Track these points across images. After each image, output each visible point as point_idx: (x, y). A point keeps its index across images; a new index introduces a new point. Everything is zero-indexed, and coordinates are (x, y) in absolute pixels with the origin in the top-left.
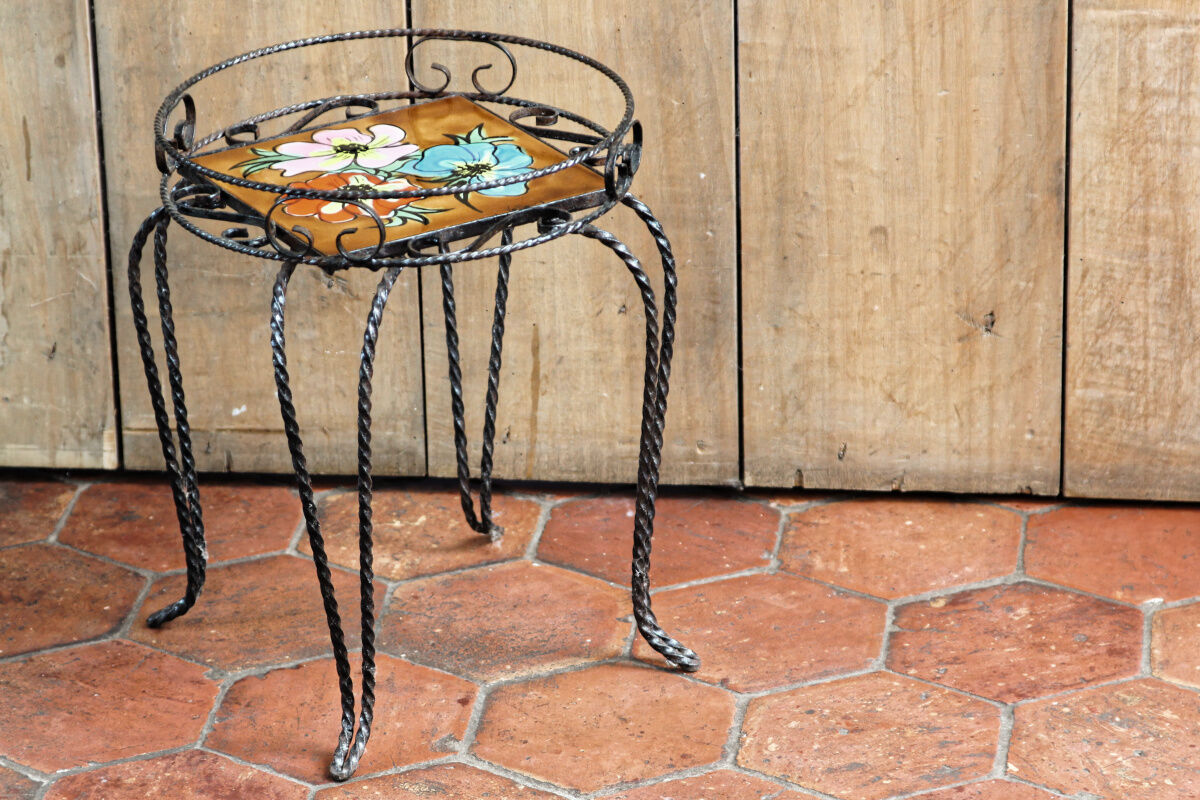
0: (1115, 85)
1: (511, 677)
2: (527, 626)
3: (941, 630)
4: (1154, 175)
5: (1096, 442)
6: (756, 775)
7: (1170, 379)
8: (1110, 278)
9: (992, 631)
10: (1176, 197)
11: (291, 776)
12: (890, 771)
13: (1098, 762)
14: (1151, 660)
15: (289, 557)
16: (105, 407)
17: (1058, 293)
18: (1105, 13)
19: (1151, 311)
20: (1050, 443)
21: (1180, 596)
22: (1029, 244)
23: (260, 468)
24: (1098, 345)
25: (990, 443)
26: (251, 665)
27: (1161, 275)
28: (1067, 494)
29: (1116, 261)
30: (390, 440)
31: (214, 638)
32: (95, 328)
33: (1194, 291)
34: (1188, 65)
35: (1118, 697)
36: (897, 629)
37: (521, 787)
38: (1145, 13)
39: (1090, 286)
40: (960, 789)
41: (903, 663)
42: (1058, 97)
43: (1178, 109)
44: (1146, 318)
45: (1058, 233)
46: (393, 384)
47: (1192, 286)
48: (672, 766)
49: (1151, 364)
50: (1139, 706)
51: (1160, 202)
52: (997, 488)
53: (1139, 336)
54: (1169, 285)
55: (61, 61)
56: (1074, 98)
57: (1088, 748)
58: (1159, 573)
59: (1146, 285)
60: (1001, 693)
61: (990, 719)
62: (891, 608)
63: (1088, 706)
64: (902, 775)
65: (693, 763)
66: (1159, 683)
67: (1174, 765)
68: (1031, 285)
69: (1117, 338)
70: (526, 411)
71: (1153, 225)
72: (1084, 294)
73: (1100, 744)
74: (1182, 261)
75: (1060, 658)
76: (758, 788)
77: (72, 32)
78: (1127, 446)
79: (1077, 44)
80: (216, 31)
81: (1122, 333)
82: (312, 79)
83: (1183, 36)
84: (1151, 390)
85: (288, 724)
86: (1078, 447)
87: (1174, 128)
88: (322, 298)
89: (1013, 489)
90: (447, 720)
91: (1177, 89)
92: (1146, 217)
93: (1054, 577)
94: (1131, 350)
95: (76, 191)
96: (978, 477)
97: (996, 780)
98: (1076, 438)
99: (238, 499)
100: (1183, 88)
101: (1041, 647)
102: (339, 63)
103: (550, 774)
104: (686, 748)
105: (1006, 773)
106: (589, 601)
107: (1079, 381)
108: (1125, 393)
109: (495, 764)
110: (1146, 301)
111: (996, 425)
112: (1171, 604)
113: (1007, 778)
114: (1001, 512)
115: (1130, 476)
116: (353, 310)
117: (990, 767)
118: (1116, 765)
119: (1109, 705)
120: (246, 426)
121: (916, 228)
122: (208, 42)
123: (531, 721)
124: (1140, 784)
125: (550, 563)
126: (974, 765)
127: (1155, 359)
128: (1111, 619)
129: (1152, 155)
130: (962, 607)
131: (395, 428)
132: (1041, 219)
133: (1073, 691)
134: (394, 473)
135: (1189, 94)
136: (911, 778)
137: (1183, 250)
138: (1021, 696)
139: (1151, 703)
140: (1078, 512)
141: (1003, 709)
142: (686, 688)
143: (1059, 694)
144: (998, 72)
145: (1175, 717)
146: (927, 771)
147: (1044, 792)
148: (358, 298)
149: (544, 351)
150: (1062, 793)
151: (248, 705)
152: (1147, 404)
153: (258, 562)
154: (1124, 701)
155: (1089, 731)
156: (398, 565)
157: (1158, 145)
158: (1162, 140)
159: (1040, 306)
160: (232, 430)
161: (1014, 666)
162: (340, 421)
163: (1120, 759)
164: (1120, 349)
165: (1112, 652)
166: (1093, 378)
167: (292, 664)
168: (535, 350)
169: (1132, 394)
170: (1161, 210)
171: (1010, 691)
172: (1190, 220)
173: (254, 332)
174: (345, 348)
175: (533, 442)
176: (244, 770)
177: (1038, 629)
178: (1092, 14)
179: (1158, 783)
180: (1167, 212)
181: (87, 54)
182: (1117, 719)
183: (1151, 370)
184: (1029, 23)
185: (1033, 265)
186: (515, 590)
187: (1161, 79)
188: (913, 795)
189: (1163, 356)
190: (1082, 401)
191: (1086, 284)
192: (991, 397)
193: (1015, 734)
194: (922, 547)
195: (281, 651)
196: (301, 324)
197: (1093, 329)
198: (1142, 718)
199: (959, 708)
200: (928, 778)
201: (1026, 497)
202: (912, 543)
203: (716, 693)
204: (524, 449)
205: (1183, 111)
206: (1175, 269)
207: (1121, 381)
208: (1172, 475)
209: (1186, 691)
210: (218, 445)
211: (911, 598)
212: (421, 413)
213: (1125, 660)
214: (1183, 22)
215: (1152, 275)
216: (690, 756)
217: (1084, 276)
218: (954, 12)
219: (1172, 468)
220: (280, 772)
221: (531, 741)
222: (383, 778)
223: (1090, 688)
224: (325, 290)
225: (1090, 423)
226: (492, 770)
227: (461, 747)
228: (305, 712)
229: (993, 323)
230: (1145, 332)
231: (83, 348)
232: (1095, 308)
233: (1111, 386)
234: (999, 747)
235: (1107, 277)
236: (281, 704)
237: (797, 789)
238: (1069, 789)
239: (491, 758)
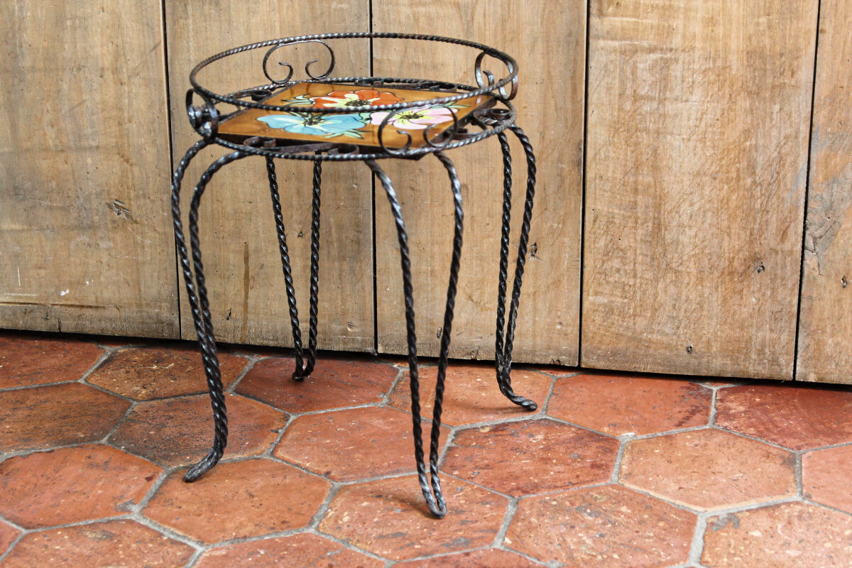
0: (616, 91)
2: (210, 432)
3: (482, 447)
4: (641, 154)
5: (602, 332)
6: (328, 537)
7: (651, 291)
8: (612, 222)
9: (516, 449)
10: (655, 169)
11: (14, 522)
12: (422, 539)
13: (568, 540)
14: (620, 472)
15: (79, 383)
17: (578, 231)
18: (610, 42)
19: (639, 246)
20: (572, 331)
21: (647, 432)
22: (559, 198)
23: (78, 331)
24: (604, 268)
25: (534, 331)
26: (22, 449)
27: (646, 221)
28: (583, 366)
29: (616, 211)
30: (158, 315)
31: (6, 431)
33: (666, 233)
34: (665, 79)
35: (592, 496)
36: (453, 445)
37: (165, 538)
38: (636, 43)
39: (599, 228)
40: (467, 554)
41: (451, 467)
42: (579, 99)
43: (658, 109)
44: (635, 250)
45: (578, 191)
46: (159, 279)
47: (666, 229)
48: (273, 528)
49: (638, 281)
50: (605, 502)
51: (645, 172)
52: (538, 360)
53: (630, 262)
54: (650, 229)
56: (589, 100)
57: (563, 530)
58: (635, 417)
59: (635, 228)
60: (512, 489)
61: (501, 504)
62: (453, 432)
63: (570, 501)
64: (429, 542)
65: (288, 527)
66: (622, 488)
67: (622, 544)
68: (561, 226)
69: (616, 263)
70: (241, 299)
71: (640, 187)
72: (595, 233)
73: (573, 527)
74: (659, 213)
75: (556, 468)
76: (326, 546)
78: (622, 335)
79: (592, 64)
80: (45, 44)
81: (620, 260)
82: (105, 77)
83: (662, 58)
84: (638, 298)
85: (28, 487)
86: (591, 335)
87: (655, 122)
88: (114, 222)
89: (548, 361)
90: (134, 489)
91: (657, 96)
92: (636, 182)
93: (566, 417)
94: (625, 271)
96: (526, 353)
97: (494, 549)
98: (589, 328)
99: (63, 349)
100: (661, 95)
101: (546, 461)
102: (121, 67)
103: (187, 530)
104: (287, 517)
105: (502, 544)
106: (257, 418)
107: (591, 291)
108: (621, 300)
109: (154, 521)
110: (635, 239)
111: (537, 319)
112: (639, 437)
113: (502, 548)
114: (540, 375)
115: (624, 355)
116: (133, 230)
117: (492, 539)
118: (582, 543)
119: (584, 500)
120: (69, 303)
121: (486, 186)
122: (41, 51)
123: (189, 494)
124: (595, 556)
125: (241, 394)
126: (482, 538)
127: (641, 278)
128: (598, 444)
129: (640, 140)
130: (500, 433)
131: (160, 307)
132: (567, 181)
133: (561, 490)
134: (160, 336)
135: (665, 99)
136: (435, 545)
137: (660, 205)
138: (526, 492)
139: (613, 501)
140: (590, 378)
141: (511, 500)
142: (301, 477)
143: (552, 492)
144: (540, 81)
145: (629, 511)
146: (447, 540)
147: (526, 559)
148: (136, 222)
149: (251, 260)
150: (538, 560)
151: (7, 475)
152: (635, 308)
153: (57, 386)
154: (596, 499)
155: (567, 518)
156: (144, 392)
157: (644, 134)
158: (647, 130)
159: (566, 240)
160: (61, 305)
161: (525, 472)
162: (126, 301)
163: (585, 538)
164: (618, 270)
165: (594, 466)
166: (600, 289)
167: (48, 450)
168: (246, 259)
169: (626, 300)
170: (646, 178)
171: (518, 489)
172: (665, 185)
173: (73, 242)
174: (129, 254)
175: (245, 320)
177: (547, 449)
178: (602, 43)
179: (609, 557)
180: (649, 179)
182: (589, 511)
183: (638, 285)
184: (561, 48)
185: (562, 213)
187: (647, 88)
188: (434, 556)
189: (647, 276)
190: (594, 304)
191: (596, 226)
192: (534, 300)
193: (516, 518)
194: (484, 394)
195: (45, 441)
196: (102, 238)
197: (600, 256)
198: (606, 511)
199: (481, 498)
200: (448, 545)
201: (556, 367)
202: (477, 392)
203: (320, 481)
204: (240, 324)
205: (661, 111)
206: (654, 218)
207: (618, 292)
208: (652, 355)
209: (639, 494)
210: (53, 314)
211: (468, 426)
212: (177, 298)
213: (601, 472)
214: (662, 50)
215: (639, 221)
216: (288, 522)
217: (595, 221)
218: (512, 40)
219: (651, 351)
220: (7, 519)
221: (184, 507)
222: (74, 528)
223: (573, 489)
224: (117, 217)
225: (598, 320)
226: (151, 526)
227: (136, 509)
228: (42, 481)
229: (536, 251)
230: (634, 259)
232: (602, 243)
233: (612, 295)
234: (502, 526)
235: (610, 222)
236: (29, 475)
237: (353, 548)
238: (544, 558)
239: (153, 517)
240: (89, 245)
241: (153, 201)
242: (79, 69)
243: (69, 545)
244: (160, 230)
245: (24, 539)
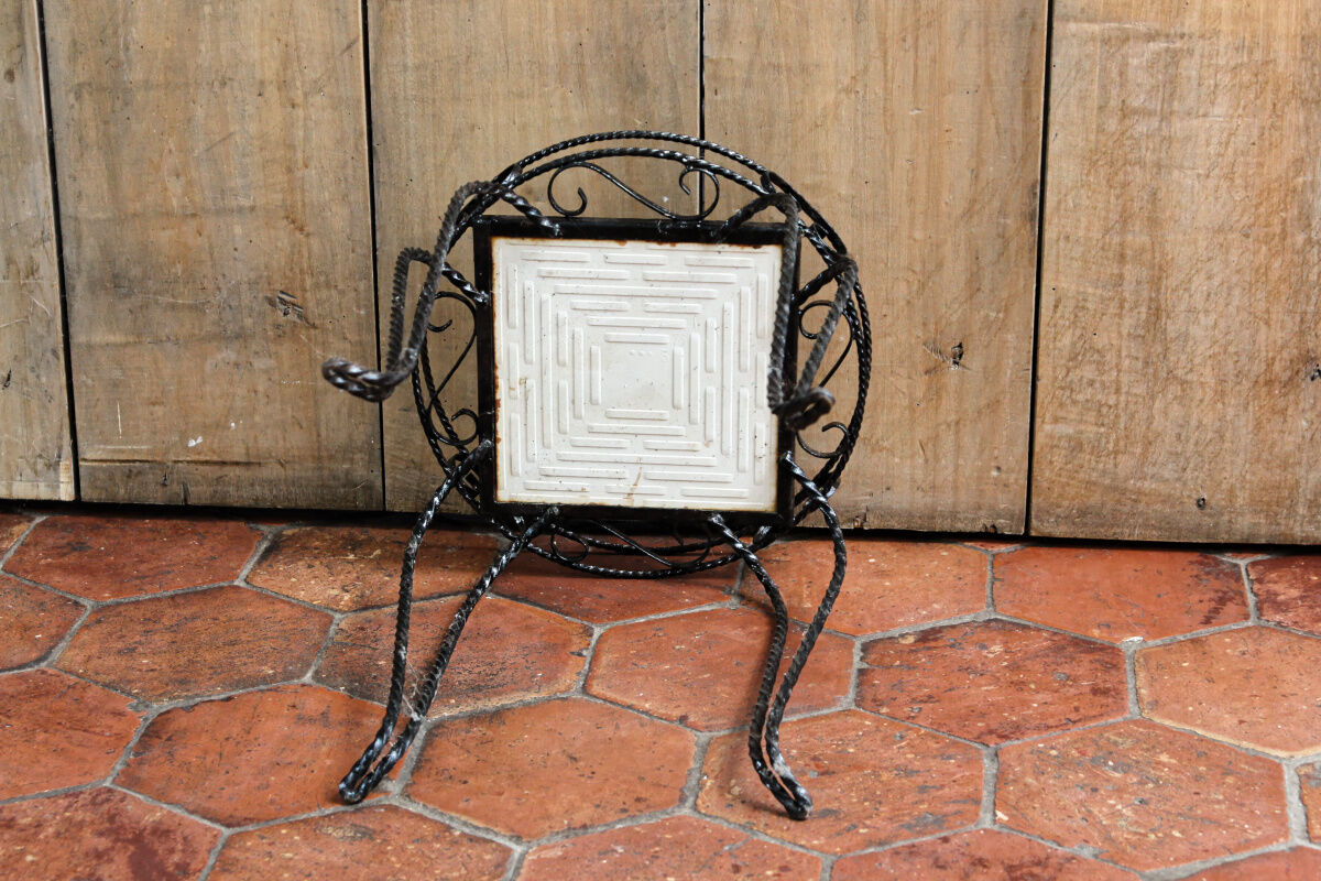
0: (1094, 103)
1: (455, 712)
2: (476, 659)
3: (911, 667)
4: (1132, 200)
5: (1064, 480)
6: (717, 821)
7: (1142, 415)
8: (1083, 308)
9: (966, 669)
10: (1153, 222)
11: (204, 817)
12: (867, 818)
13: (1095, 811)
14: (1139, 700)
15: (238, 587)
16: (60, 437)
17: (1029, 323)
18: (1086, 26)
19: (1125, 343)
20: (1016, 480)
21: (1160, 635)
22: (1000, 272)
23: (217, 501)
24: (1069, 379)
25: (955, 481)
26: (179, 697)
27: (1136, 305)
28: (1033, 533)
29: (1090, 290)
30: (347, 472)
31: (144, 669)
32: (49, 355)
33: (1169, 322)
34: (1171, 82)
35: (1108, 739)
36: (865, 666)
37: (457, 833)
38: (1127, 26)
39: (1062, 317)
40: (945, 840)
41: (874, 700)
42: (1035, 115)
43: (1160, 129)
44: (1120, 351)
45: (1030, 260)
46: (350, 416)
47: (1168, 317)
48: (624, 811)
49: (1123, 398)
50: (1133, 749)
51: (1137, 229)
52: (961, 526)
53: (1111, 369)
54: (1143, 316)
55: (10, 75)
56: (1051, 118)
57: (1082, 795)
58: (1134, 611)
59: (1120, 316)
60: (982, 733)
61: (973, 762)
62: (858, 645)
63: (1077, 749)
64: (880, 823)
65: (648, 807)
66: (1153, 726)
67: (1180, 814)
68: (1001, 315)
69: (1088, 372)
71: (1129, 252)
72: (1055, 326)
73: (1095, 790)
74: (1158, 290)
75: (1040, 697)
76: (719, 836)
77: (21, 45)
78: (1095, 484)
79: (1055, 60)
80: (168, 45)
81: (1094, 366)
82: (266, 95)
83: (1167, 50)
84: (1122, 426)
85: (209, 759)
86: (1045, 485)
87: (1154, 150)
88: (278, 326)
89: (978, 528)
91: (1159, 108)
92: (1122, 244)
93: (1026, 615)
94: (1103, 383)
95: (27, 213)
96: (942, 516)
97: (985, 830)
98: (1043, 475)
99: (194, 532)
100: (1165, 106)
101: (1020, 686)
102: (294, 79)
103: (490, 819)
104: (642, 792)
105: (995, 822)
106: (542, 634)
107: (1048, 415)
108: (1095, 429)
109: (431, 806)
110: (1119, 333)
111: (961, 462)
112: (1151, 643)
113: (996, 828)
114: (966, 550)
115: (1098, 515)
116: (310, 340)
117: (977, 815)
118: (1115, 814)
119: (1099, 748)
120: (202, 458)
121: (884, 255)
122: (160, 56)
123: (473, 760)
124: (1145, 835)
125: (503, 596)
126: (958, 813)
127: (1127, 393)
128: (1091, 657)
129: (1131, 178)
130: (933, 644)
131: (352, 461)
132: (1013, 246)
133: (1059, 732)
134: (350, 506)
135: (1171, 113)
136: (890, 827)
137: (1160, 278)
138: (1006, 737)
139: (1145, 746)
140: (1043, 551)
141: (985, 751)
142: (642, 725)
143: (1045, 735)
144: (972, 88)
145: (1173, 761)
146: (907, 818)
147: (1039, 844)
148: (314, 326)
150: (1060, 845)
151: (169, 739)
152: (1117, 440)
153: (204, 592)
154: (1115, 743)
155: (1082, 775)
156: (347, 597)
157: (1137, 168)
158: (1141, 163)
159: (1010, 337)
160: (188, 462)
161: (992, 705)
162: (296, 453)
163: (1119, 807)
164: (1091, 383)
165: (1095, 691)
166: (1061, 414)
167: (222, 696)
169: (1102, 430)
170: (1138, 238)
171: (991, 732)
172: (1168, 247)
173: (209, 361)
174: (301, 378)
176: (152, 810)
177: (1015, 667)
178: (1072, 27)
179: (1165, 835)
180: (1144, 239)
181: (37, 69)
182: (1111, 763)
183: (1122, 405)
184: (1007, 36)
185: (1004, 294)
187: (1142, 97)
188: (894, 846)
189: (1134, 391)
190: (1051, 437)
191: (1058, 315)
192: (957, 432)
193: (1001, 779)
194: (887, 584)
195: (213, 682)
196: (257, 353)
197: (1063, 362)
198: (1137, 762)
199: (937, 749)
200: (910, 827)
201: (991, 536)
202: (876, 580)
203: (674, 732)
205: (1165, 132)
206: (1151, 299)
207: (1091, 417)
208: (1142, 513)
209: (1181, 734)
210: (175, 476)
211: (879, 635)
212: (379, 446)
213: (1110, 700)
214: (1167, 36)
215: (1127, 305)
216: (645, 800)
217: (1056, 307)
218: (929, 25)
219: (1141, 507)
220: (192, 812)
221: (472, 781)
222: (305, 821)
223: (1077, 729)
224: (281, 319)
225: (1058, 460)
226: (426, 813)
227: (394, 787)
228: (229, 748)
229: (960, 356)
230: (1117, 365)
231: (38, 377)
232: (1066, 341)
233: (1081, 421)
234: (985, 793)
235: (1080, 308)
236: (204, 739)
237: (763, 838)
238: (1067, 840)
239: (426, 800)
240: (237, 365)
241: (342, 293)
242: (224, 84)
243: (306, 850)
244: (353, 337)
245: (228, 844)
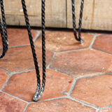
1: (83, 76)
2: (88, 64)
11: (23, 100)
26: (17, 71)
30: (58, 18)
31: (9, 64)
37: (83, 105)
46: (59, 5)
70: (91, 12)
90: (65, 87)
106: (104, 58)
123: (87, 88)
131: (59, 16)
134: (59, 27)
151: (15, 81)
153: (23, 46)
156: (57, 48)
167: (28, 71)
175: (93, 20)
176: (10, 97)
186: (86, 55)
204: (90, 22)
210: (17, 19)
220: (20, 98)
221: (87, 93)
222: (47, 101)
227: (68, 94)
228: (29, 83)
236: (23, 81)
239: (76, 97)
243: (47, 108)
245: (29, 106)
